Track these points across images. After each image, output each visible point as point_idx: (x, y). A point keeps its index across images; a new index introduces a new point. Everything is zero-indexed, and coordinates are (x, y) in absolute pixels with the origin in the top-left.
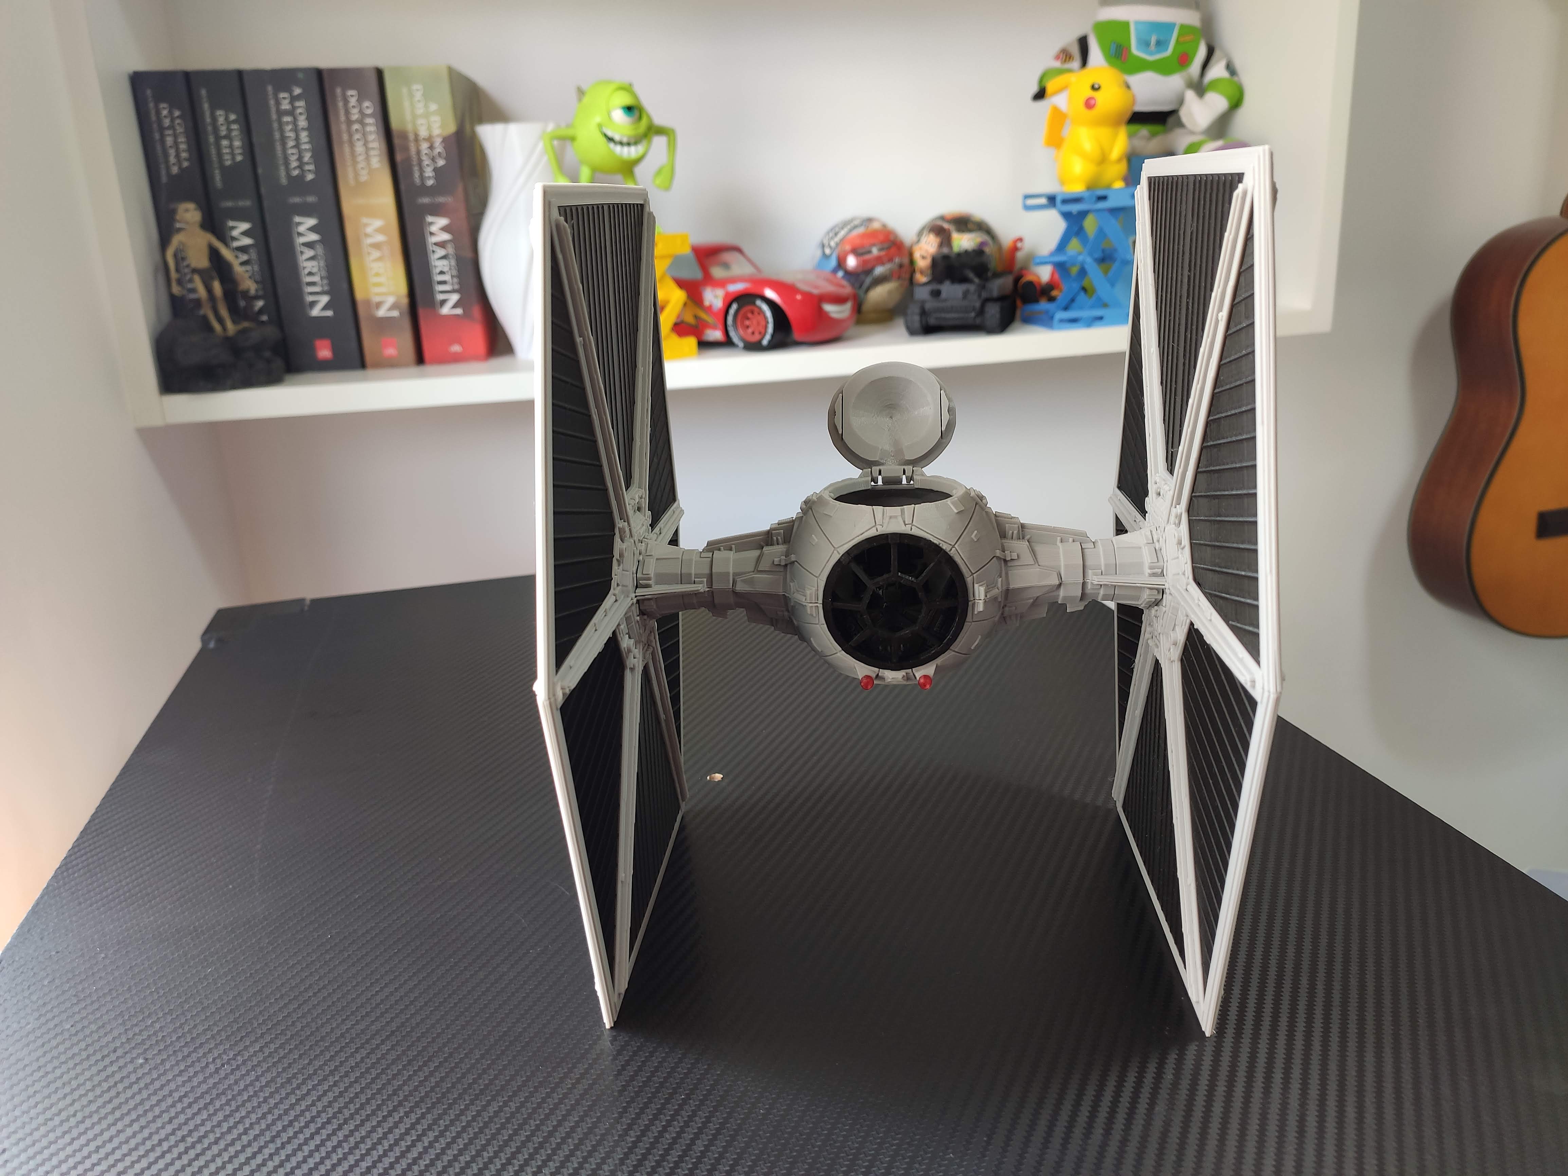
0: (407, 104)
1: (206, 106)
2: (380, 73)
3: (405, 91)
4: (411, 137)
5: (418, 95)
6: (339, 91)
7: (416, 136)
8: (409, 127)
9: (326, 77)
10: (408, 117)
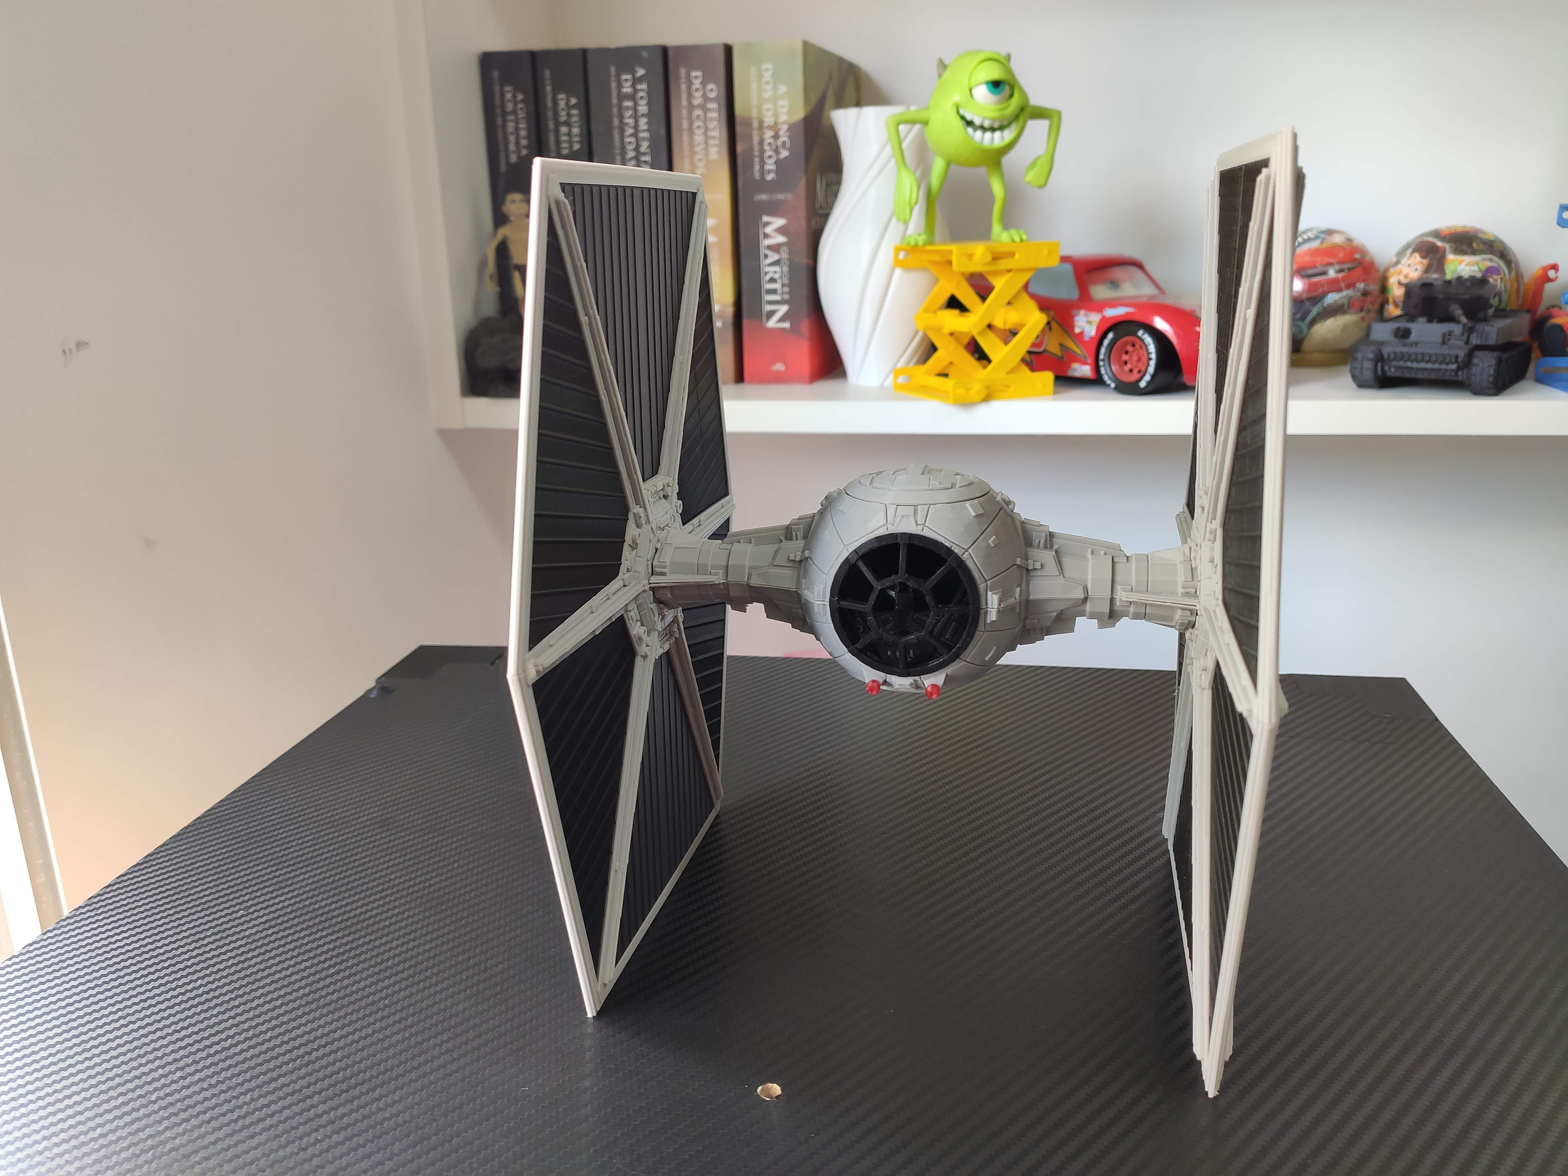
0: (754, 86)
1: (549, 89)
2: (728, 50)
3: (753, 70)
4: (755, 124)
5: (767, 76)
6: (683, 71)
7: (761, 122)
8: (754, 114)
9: (671, 54)
10: (754, 102)
